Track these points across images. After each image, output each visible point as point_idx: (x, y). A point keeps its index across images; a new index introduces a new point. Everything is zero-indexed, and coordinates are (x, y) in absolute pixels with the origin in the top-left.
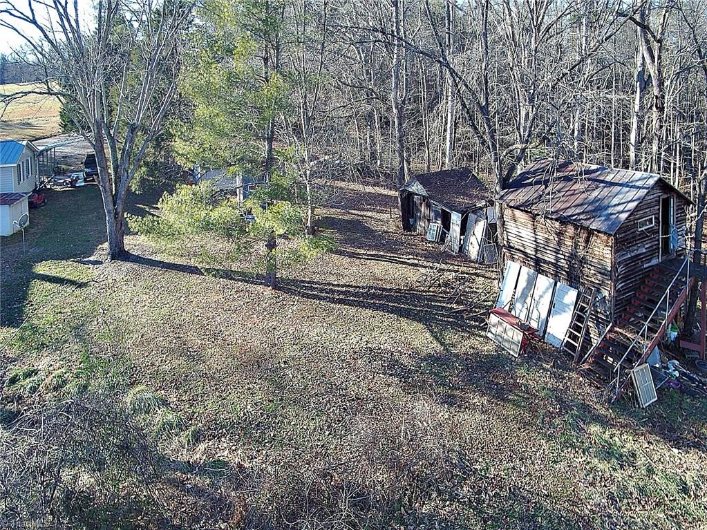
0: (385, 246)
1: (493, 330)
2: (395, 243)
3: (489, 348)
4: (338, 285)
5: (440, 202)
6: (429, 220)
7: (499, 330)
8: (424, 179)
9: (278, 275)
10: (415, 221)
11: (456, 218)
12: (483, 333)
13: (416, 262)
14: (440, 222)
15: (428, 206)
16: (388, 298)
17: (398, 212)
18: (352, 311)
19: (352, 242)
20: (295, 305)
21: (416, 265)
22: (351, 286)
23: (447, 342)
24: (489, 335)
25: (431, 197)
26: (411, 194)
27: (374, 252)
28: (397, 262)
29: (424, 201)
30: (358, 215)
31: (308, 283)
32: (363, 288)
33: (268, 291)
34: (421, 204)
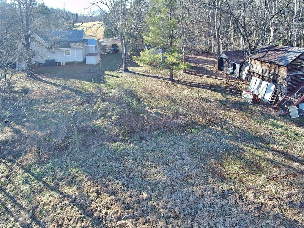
0: (211, 74)
1: (244, 96)
2: (215, 73)
3: (242, 100)
4: (193, 83)
5: (233, 60)
6: (228, 67)
7: (246, 96)
8: (226, 53)
9: (173, 79)
10: (223, 68)
11: (238, 66)
12: (241, 97)
13: (221, 79)
14: (232, 68)
15: (228, 62)
16: (209, 87)
17: (217, 65)
18: (197, 88)
19: (199, 73)
20: (179, 86)
21: (221, 80)
22: (197, 83)
23: (227, 97)
24: (242, 97)
25: (229, 59)
26: (222, 58)
27: (207, 75)
28: (214, 78)
29: (226, 60)
30: (202, 66)
31: (183, 81)
32: (201, 84)
33: (170, 82)
34: (225, 61)
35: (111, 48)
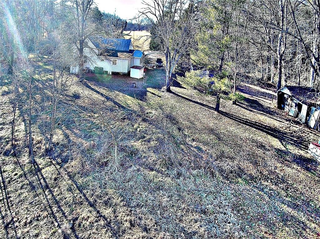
0: (268, 111)
1: (311, 150)
2: (272, 112)
3: (308, 156)
4: (243, 119)
5: (298, 99)
6: (291, 107)
7: (314, 151)
10: (284, 106)
11: (305, 108)
12: (306, 151)
13: (281, 120)
14: (297, 108)
15: (292, 100)
16: (264, 128)
17: (275, 101)
18: (247, 127)
19: (251, 106)
22: (249, 120)
24: (309, 151)
25: (293, 96)
26: (284, 94)
27: (262, 113)
28: (271, 118)
29: (289, 97)
30: (256, 98)
31: (231, 114)
32: (253, 122)
35: (156, 63)
